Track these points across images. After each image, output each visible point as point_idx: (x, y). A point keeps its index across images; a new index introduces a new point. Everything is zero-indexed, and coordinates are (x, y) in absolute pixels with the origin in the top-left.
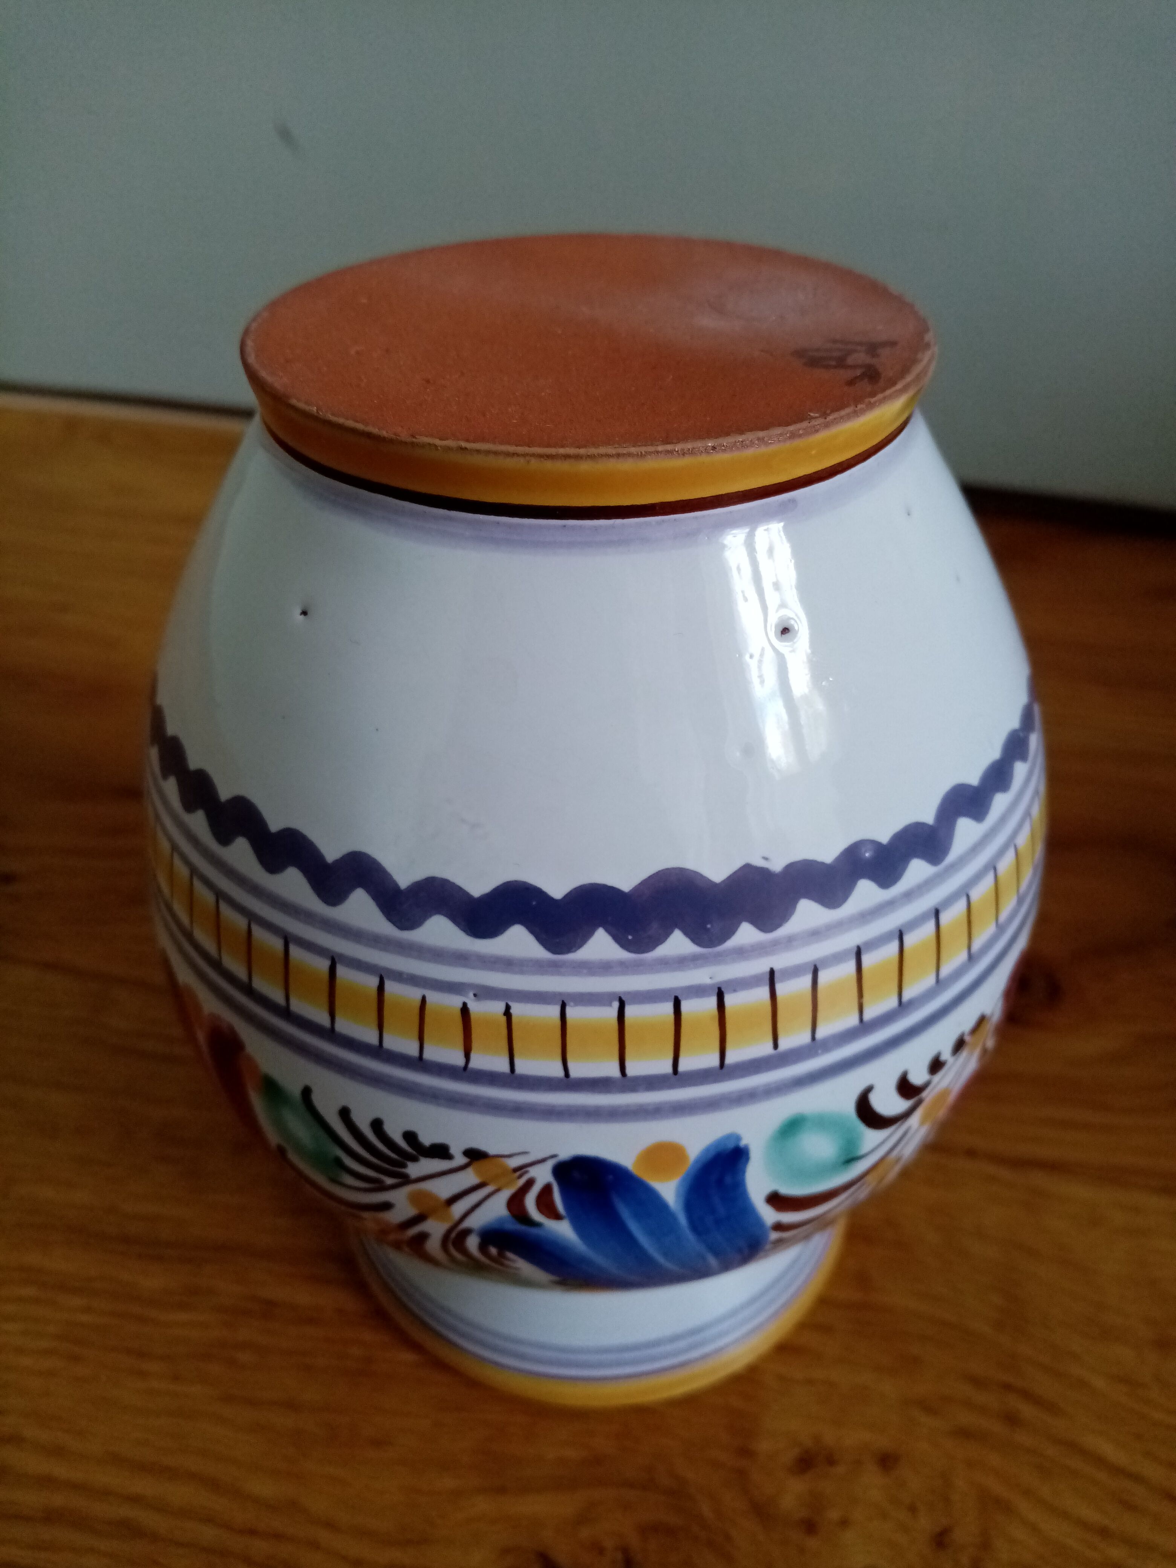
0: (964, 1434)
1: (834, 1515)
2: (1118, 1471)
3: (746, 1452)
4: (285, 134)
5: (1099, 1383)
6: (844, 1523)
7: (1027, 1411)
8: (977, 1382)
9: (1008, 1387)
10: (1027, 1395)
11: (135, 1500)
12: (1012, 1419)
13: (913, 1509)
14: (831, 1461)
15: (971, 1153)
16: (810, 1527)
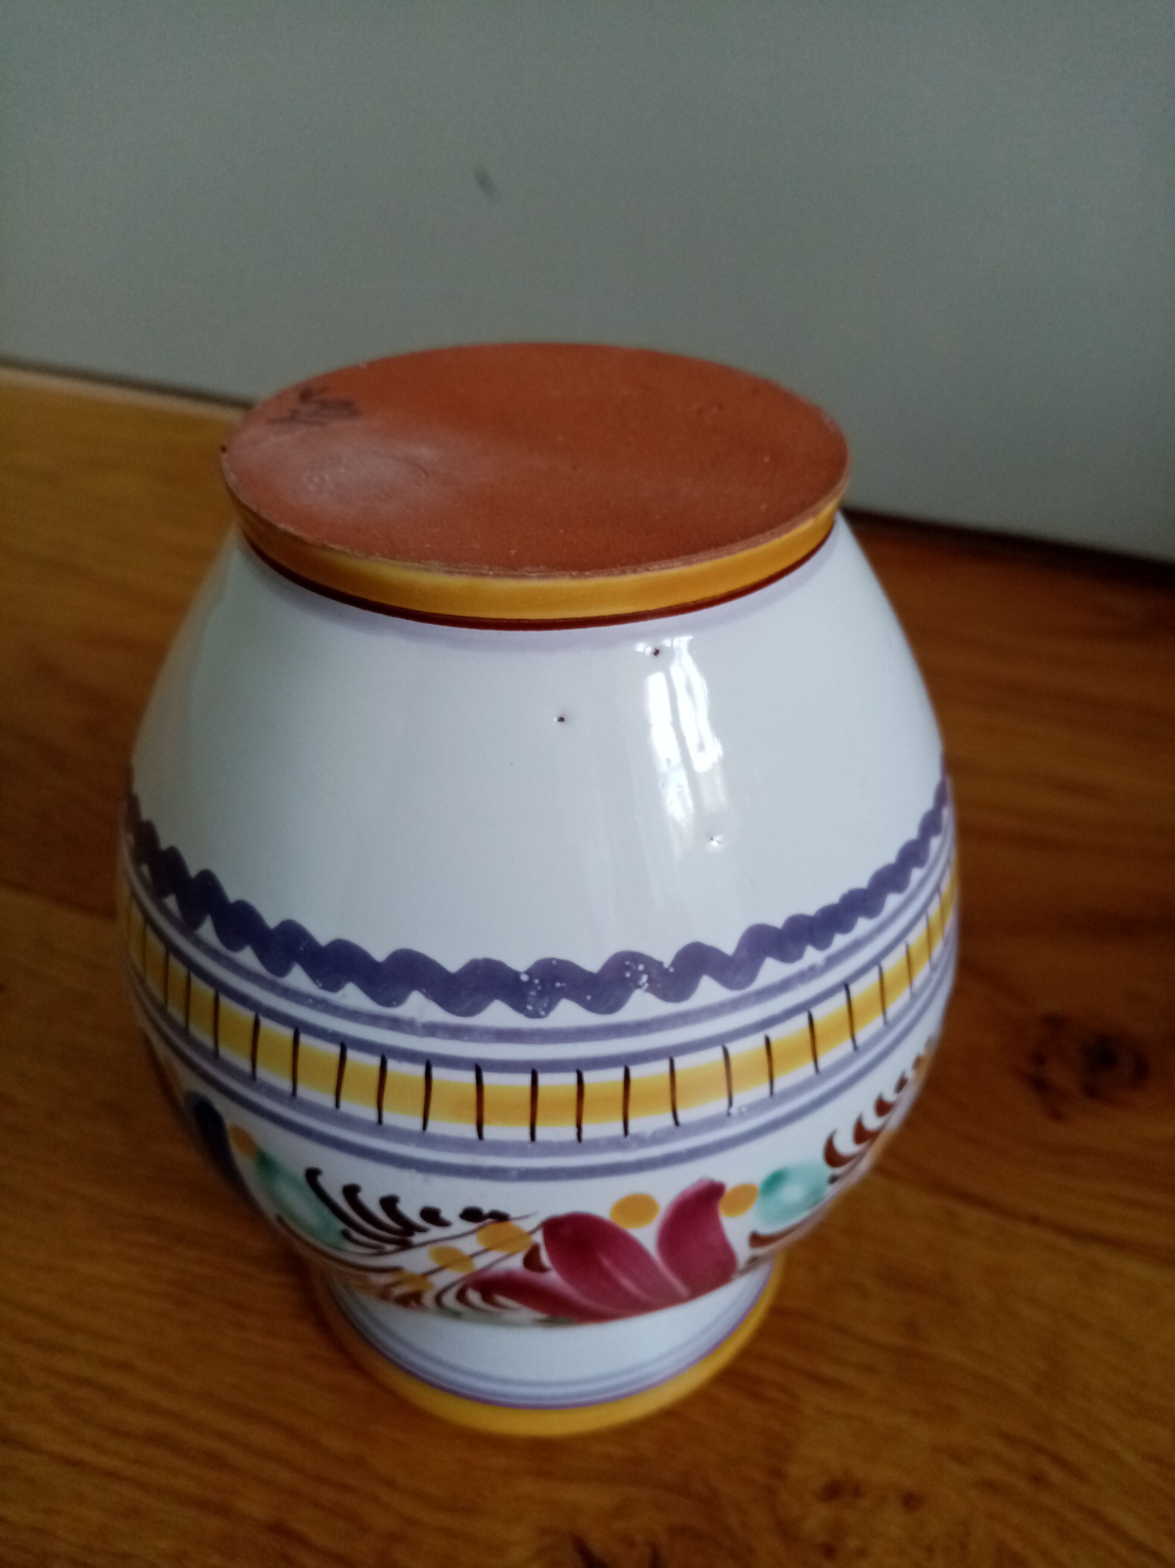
0: (990, 1486)
1: (853, 1543)
2: (1139, 1546)
3: (777, 1473)
4: (484, 181)
5: (1129, 1457)
6: (862, 1553)
7: (1055, 1474)
8: (1008, 1439)
9: (1038, 1449)
10: (1058, 1460)
11: (222, 1435)
12: (1038, 1479)
13: (930, 1550)
14: (857, 1492)
15: (1035, 1220)
16: (829, 1552)
